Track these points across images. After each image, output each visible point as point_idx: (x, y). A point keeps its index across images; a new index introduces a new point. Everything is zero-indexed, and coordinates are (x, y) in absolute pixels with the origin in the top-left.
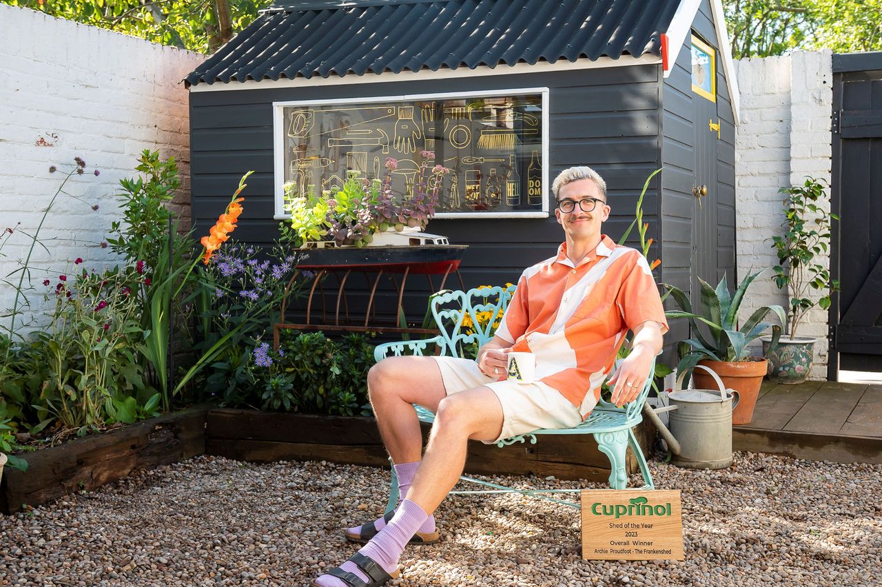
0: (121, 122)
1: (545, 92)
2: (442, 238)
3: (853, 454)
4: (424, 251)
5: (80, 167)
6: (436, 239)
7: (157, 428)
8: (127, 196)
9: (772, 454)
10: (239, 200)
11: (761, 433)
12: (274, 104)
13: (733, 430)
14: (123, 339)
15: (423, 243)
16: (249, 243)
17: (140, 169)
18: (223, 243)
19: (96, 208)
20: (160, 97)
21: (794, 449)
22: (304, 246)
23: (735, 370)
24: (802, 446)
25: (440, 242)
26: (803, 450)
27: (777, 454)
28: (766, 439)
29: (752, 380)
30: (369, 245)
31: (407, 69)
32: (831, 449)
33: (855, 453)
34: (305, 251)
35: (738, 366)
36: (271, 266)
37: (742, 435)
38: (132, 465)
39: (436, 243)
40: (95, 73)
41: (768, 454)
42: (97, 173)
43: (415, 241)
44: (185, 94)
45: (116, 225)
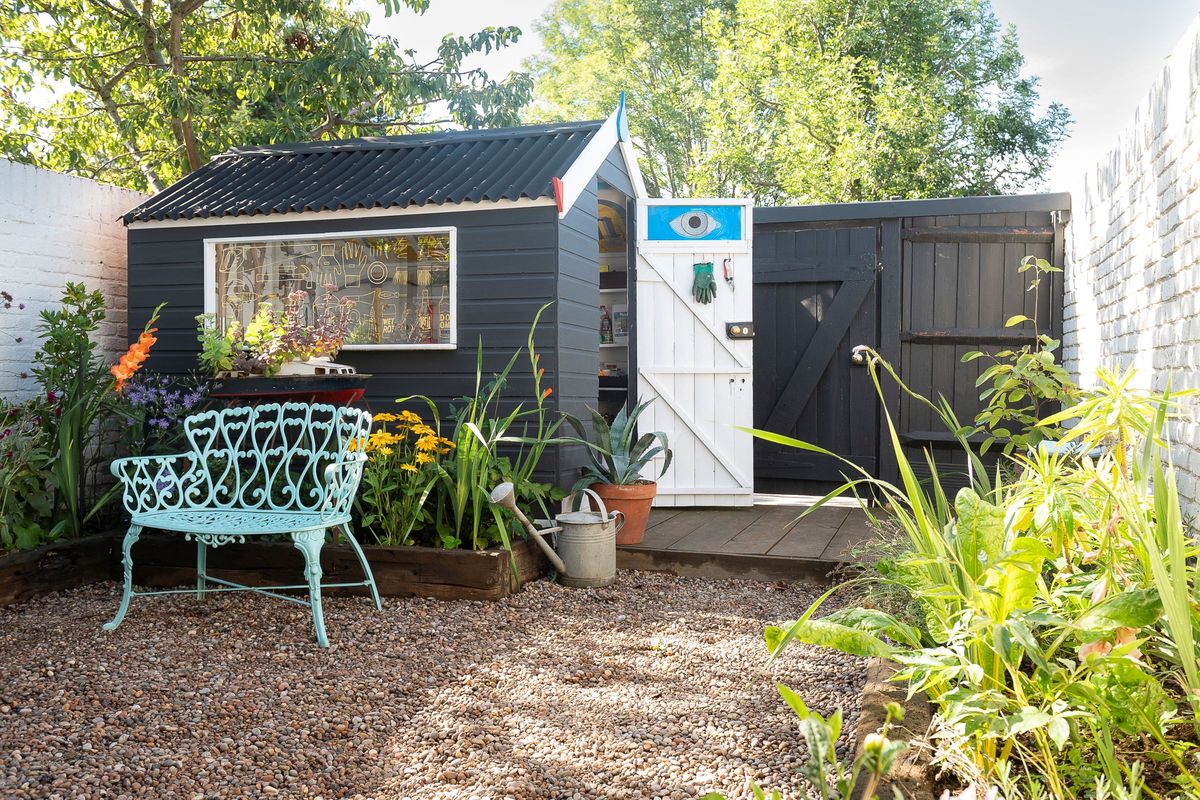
0: (60, 258)
1: (453, 231)
2: (347, 368)
3: (727, 570)
4: (328, 380)
5: (7, 301)
6: (340, 368)
7: (50, 554)
8: (46, 326)
9: (657, 571)
10: (152, 330)
11: (647, 552)
12: (205, 240)
13: (617, 549)
14: (26, 467)
15: (327, 372)
16: (164, 374)
17: (65, 301)
18: (136, 373)
19: (19, 340)
20: (107, 235)
21: (676, 567)
22: (219, 375)
23: (623, 493)
24: (682, 564)
25: (344, 371)
26: (684, 568)
27: (661, 571)
28: (651, 558)
29: (640, 502)
30: (277, 374)
31: (326, 208)
32: (708, 567)
33: (729, 569)
34: (219, 380)
35: (626, 489)
36: (181, 395)
37: (629, 554)
38: (16, 592)
39: (340, 372)
40: (32, 210)
41: (652, 571)
42: (22, 307)
43: (321, 371)
44: (123, 231)
45: (38, 355)
